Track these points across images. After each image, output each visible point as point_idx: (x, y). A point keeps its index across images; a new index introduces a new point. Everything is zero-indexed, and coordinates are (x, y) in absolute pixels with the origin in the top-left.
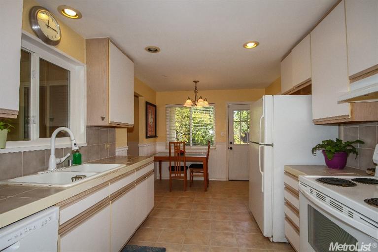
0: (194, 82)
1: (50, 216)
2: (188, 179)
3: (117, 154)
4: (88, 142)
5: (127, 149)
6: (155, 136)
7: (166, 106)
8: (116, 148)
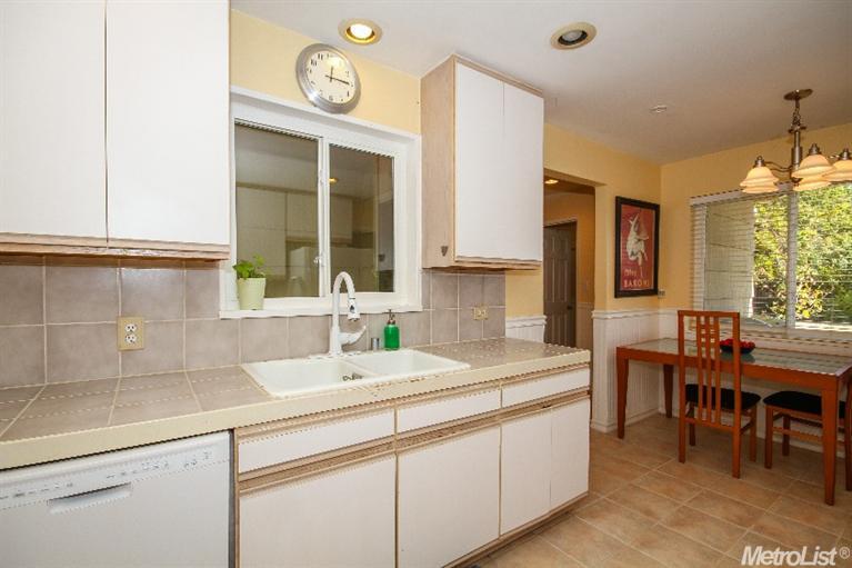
0: (788, 97)
1: (208, 450)
2: (761, 434)
3: (509, 333)
4: (426, 303)
5: (544, 321)
6: (654, 292)
7: (693, 202)
8: (507, 319)
